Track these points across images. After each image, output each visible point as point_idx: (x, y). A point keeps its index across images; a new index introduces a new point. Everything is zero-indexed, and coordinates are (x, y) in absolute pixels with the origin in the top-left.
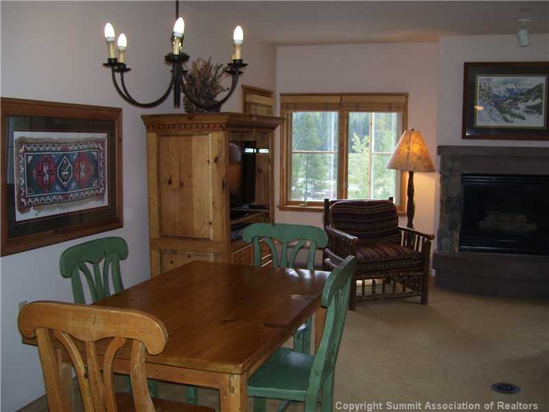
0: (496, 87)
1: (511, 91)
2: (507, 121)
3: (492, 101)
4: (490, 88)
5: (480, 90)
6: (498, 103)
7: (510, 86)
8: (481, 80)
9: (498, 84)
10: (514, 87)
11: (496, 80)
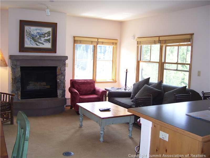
0: (33, 31)
1: (38, 33)
2: (37, 45)
3: (31, 37)
4: (30, 31)
5: (26, 32)
6: (33, 38)
7: (38, 31)
8: (27, 28)
9: (34, 30)
10: (40, 32)
11: (33, 28)
